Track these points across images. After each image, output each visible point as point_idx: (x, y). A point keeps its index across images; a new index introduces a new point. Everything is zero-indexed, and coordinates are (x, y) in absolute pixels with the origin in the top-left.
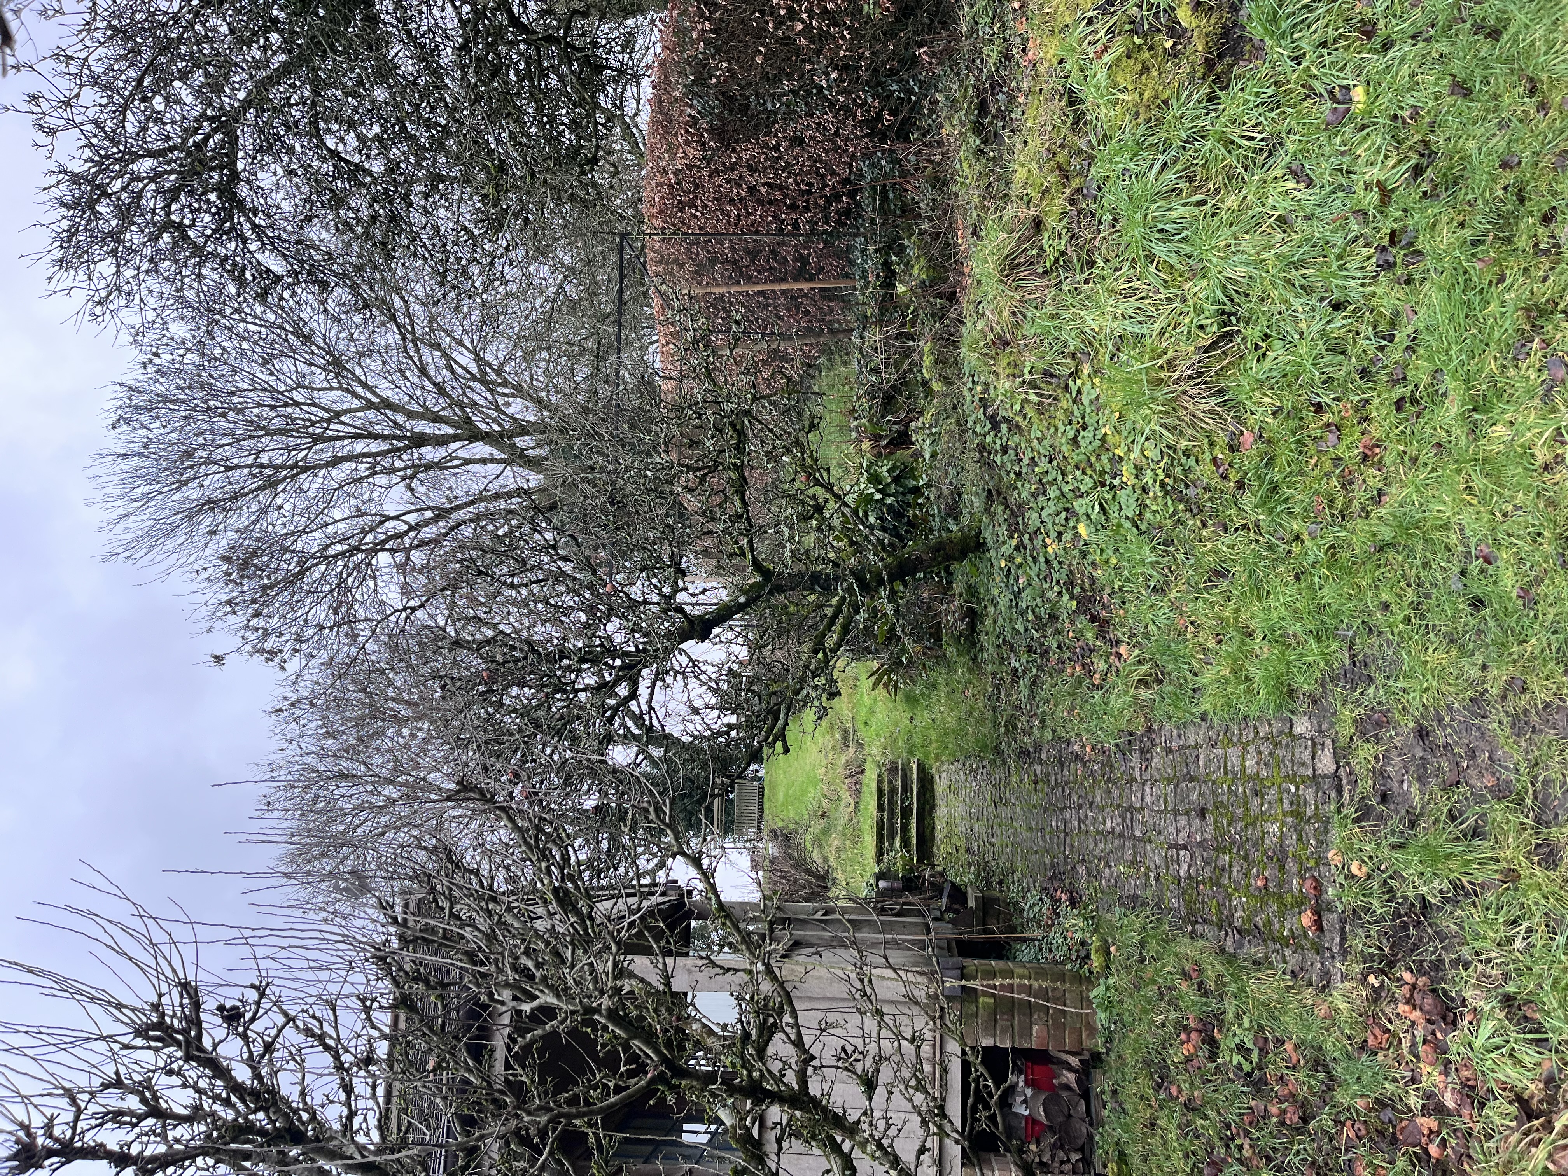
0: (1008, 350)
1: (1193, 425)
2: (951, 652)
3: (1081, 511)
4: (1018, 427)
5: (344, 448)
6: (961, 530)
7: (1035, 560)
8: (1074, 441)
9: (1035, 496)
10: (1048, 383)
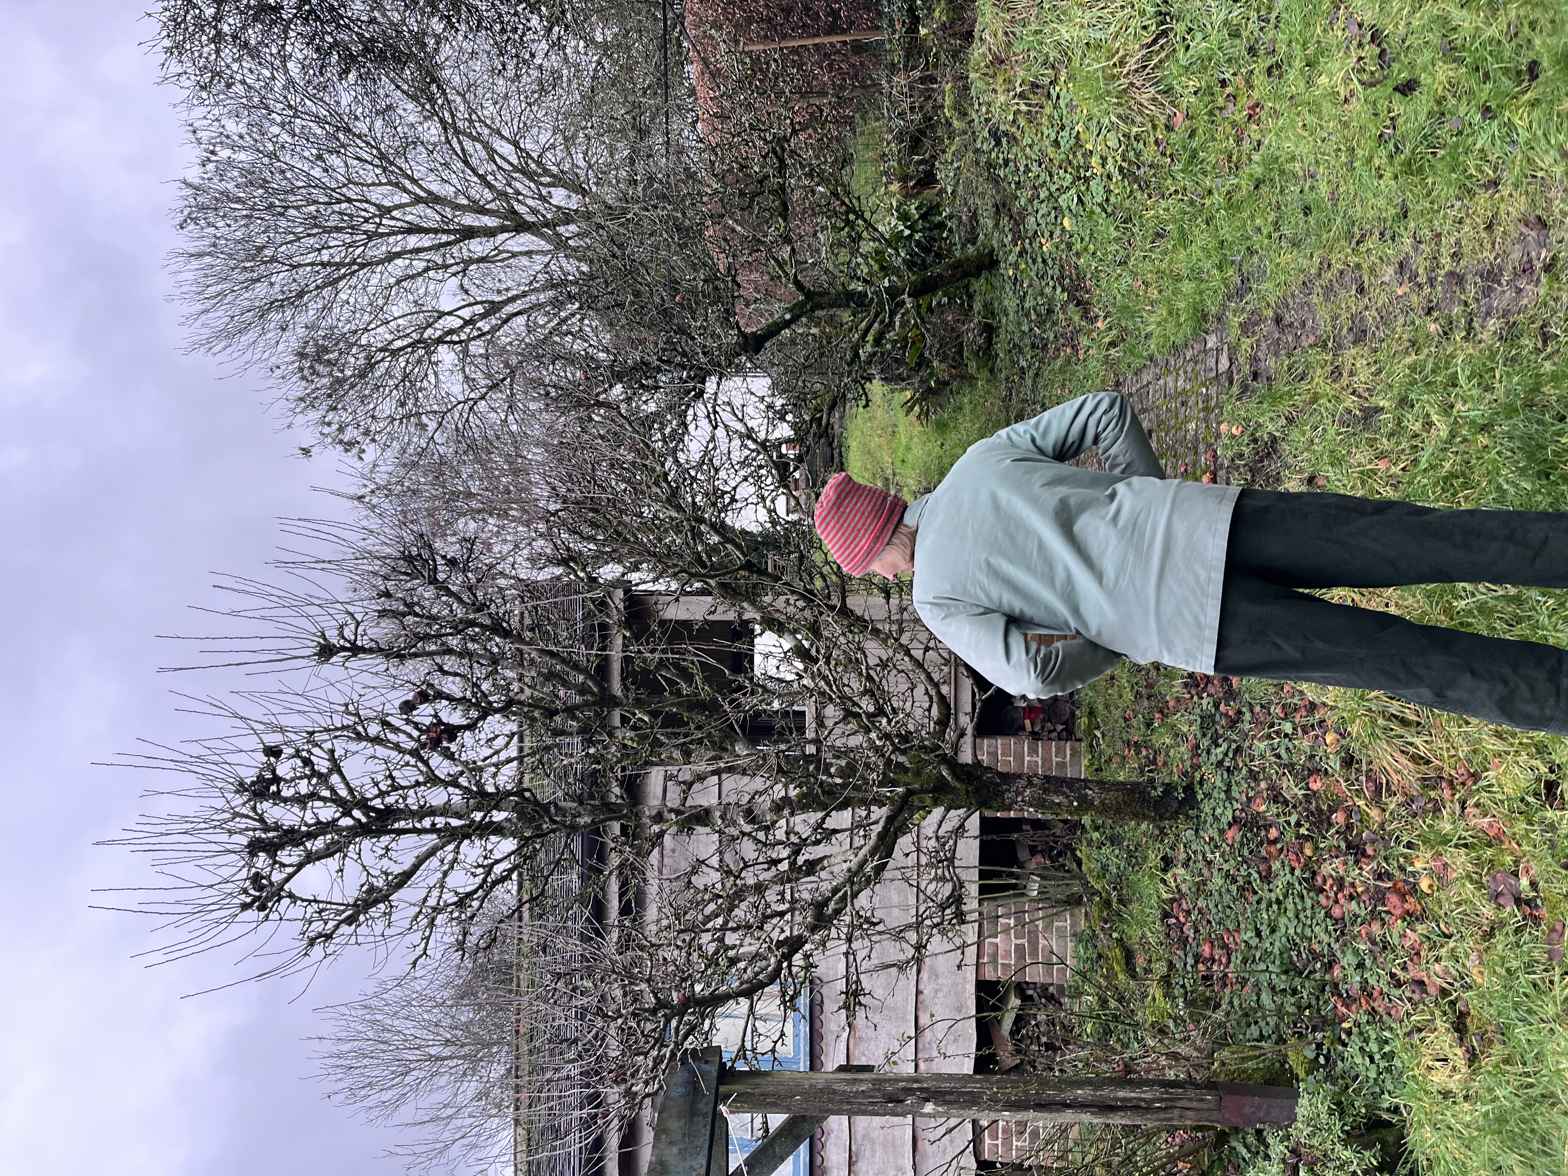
0: (1003, 67)
1: (1141, 113)
2: (972, 367)
3: (1065, 206)
4: (1015, 138)
5: (397, 243)
6: (978, 250)
7: (1034, 261)
8: (1056, 144)
9: (1031, 201)
10: (1035, 93)
